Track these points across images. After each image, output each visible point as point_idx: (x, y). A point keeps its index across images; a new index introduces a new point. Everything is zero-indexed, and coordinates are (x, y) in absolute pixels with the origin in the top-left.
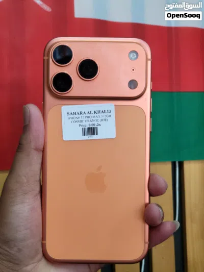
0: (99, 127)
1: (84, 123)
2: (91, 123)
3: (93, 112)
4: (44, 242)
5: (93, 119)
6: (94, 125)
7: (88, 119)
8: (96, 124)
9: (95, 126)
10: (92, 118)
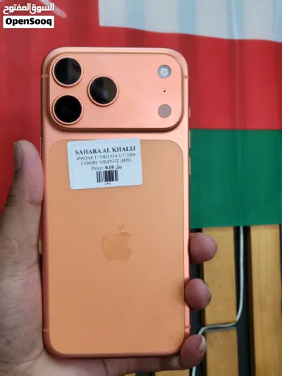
0: (119, 170)
1: (99, 165)
2: (108, 165)
3: (111, 150)
4: (45, 330)
5: (112, 159)
6: (112, 167)
7: (104, 159)
8: (116, 166)
9: (115, 169)
10: (110, 158)
